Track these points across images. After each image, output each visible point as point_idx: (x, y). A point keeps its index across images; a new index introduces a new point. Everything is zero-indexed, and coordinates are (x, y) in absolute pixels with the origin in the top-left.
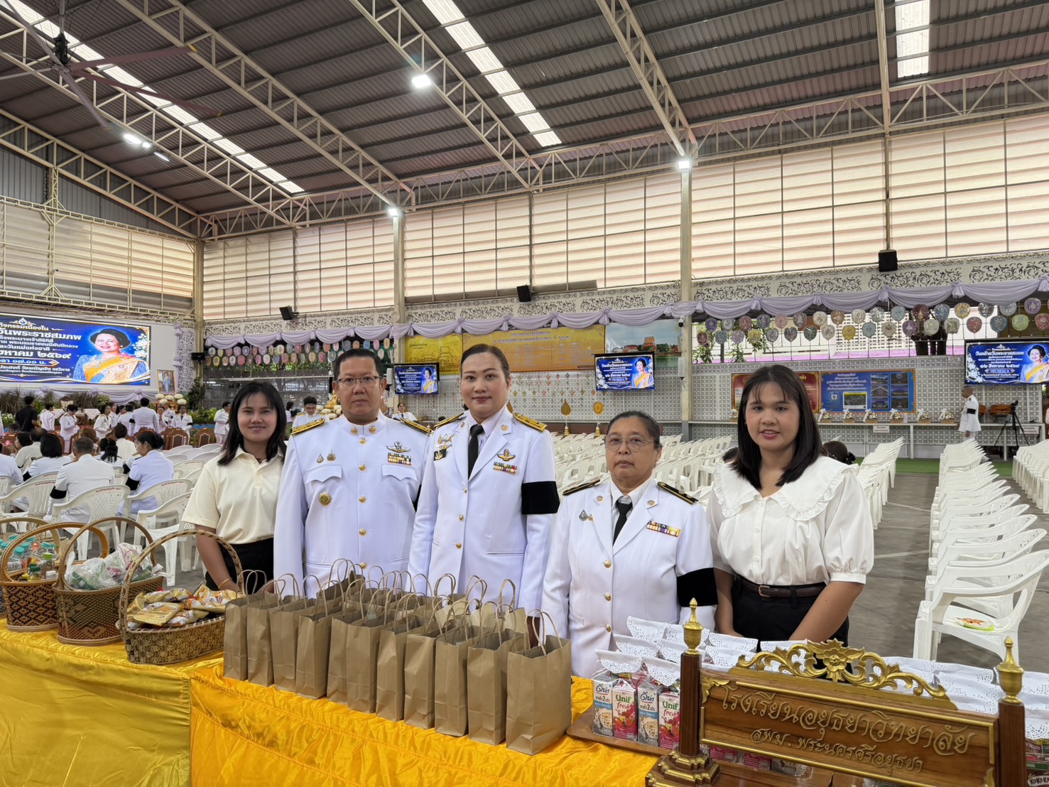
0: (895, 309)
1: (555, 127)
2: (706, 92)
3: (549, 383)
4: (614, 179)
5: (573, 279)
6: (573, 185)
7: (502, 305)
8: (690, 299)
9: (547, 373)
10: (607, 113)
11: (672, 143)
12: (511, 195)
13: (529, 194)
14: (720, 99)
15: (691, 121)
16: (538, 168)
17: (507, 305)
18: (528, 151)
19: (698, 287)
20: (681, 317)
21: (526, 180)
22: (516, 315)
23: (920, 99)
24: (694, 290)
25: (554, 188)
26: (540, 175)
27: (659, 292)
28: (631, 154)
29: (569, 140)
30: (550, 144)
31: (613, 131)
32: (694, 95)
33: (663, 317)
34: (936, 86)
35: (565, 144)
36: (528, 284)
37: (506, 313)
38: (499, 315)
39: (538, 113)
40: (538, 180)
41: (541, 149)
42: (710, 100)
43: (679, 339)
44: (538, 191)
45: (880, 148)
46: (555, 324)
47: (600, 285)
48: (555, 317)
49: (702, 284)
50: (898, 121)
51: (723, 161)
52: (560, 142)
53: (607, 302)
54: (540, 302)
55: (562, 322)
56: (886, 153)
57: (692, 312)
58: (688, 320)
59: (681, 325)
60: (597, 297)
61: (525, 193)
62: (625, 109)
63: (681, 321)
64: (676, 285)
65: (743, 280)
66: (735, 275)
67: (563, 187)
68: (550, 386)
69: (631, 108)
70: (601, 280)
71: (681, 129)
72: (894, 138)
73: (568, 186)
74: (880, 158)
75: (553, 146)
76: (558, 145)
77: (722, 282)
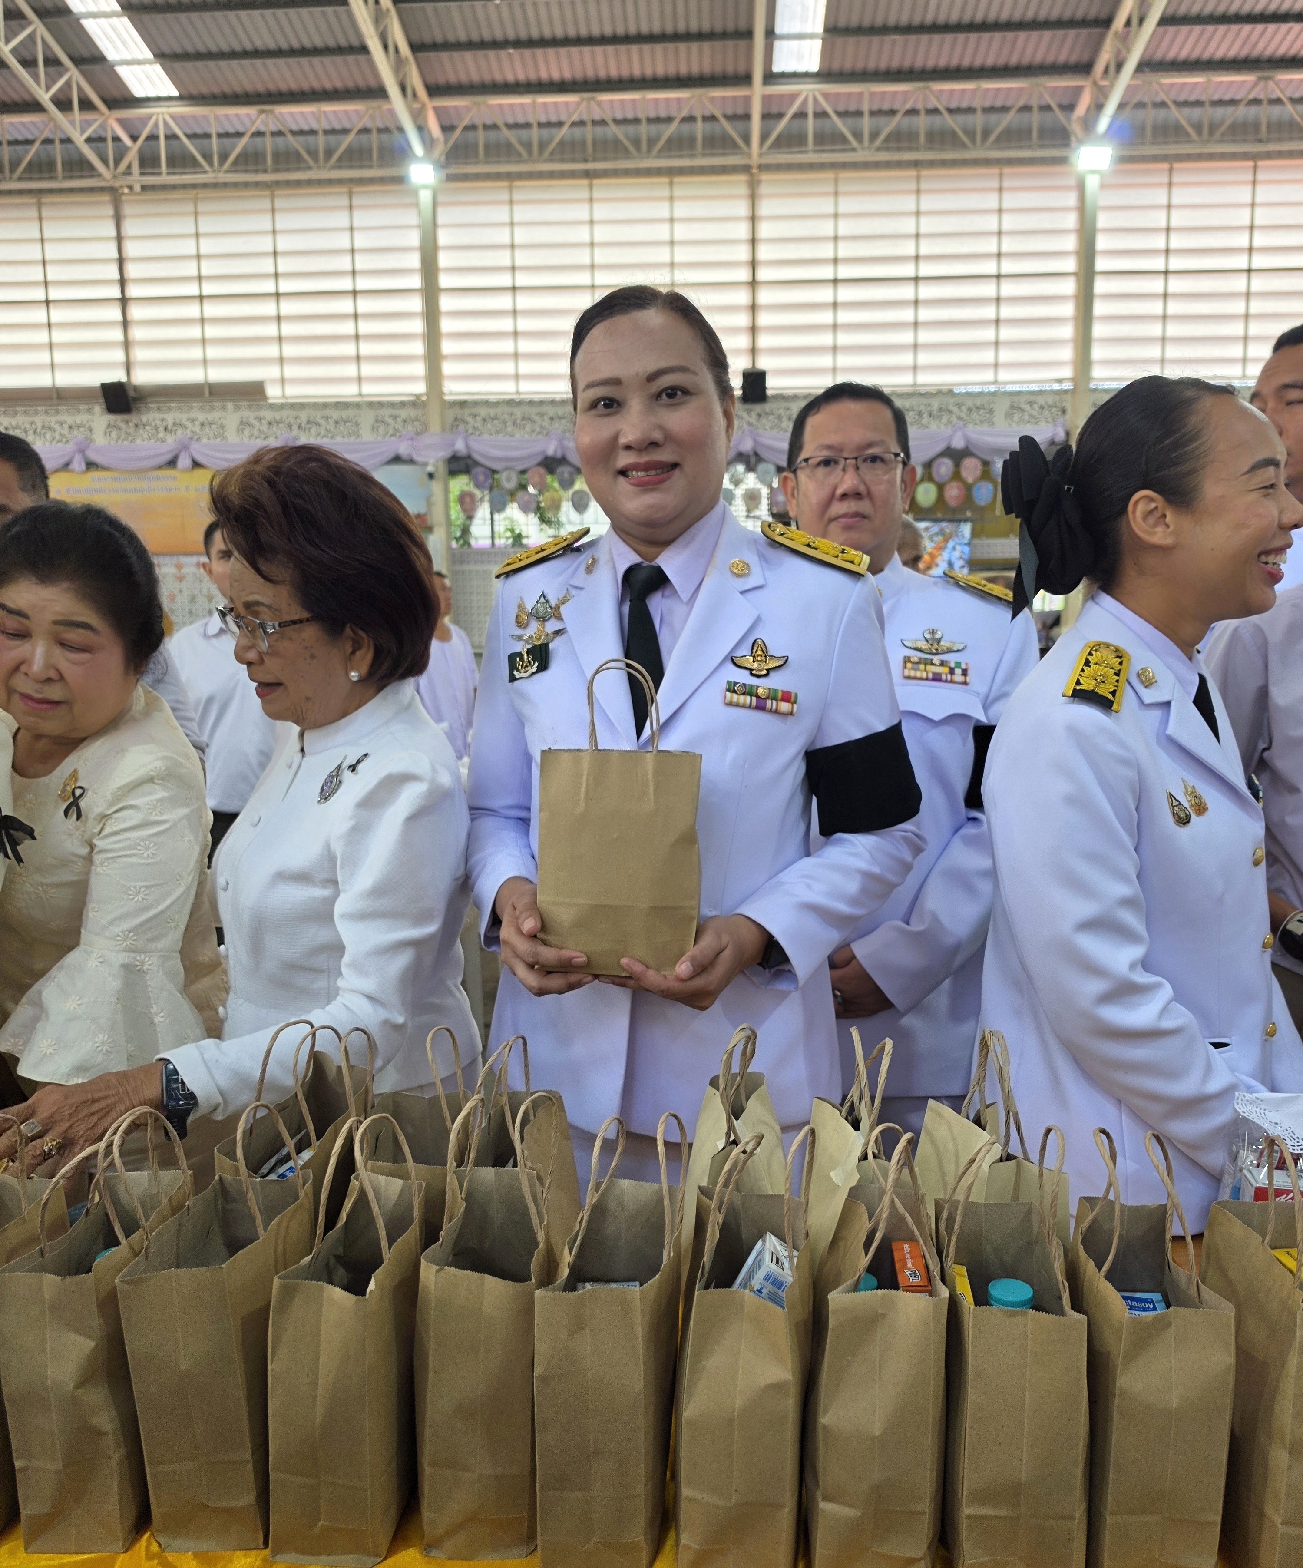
0: (761, 467)
1: (162, 56)
2: (463, 37)
3: (181, 579)
4: (288, 184)
5: (218, 375)
6: (205, 186)
7: (69, 420)
8: (443, 429)
9: (175, 560)
10: (272, 46)
11: (401, 130)
12: (71, 191)
13: (112, 190)
14: (486, 57)
15: (434, 90)
16: (127, 141)
17: (79, 419)
18: (105, 101)
19: (457, 410)
20: (431, 461)
21: (105, 162)
22: (100, 439)
23: (801, 115)
24: (451, 414)
25: (164, 187)
26: (132, 157)
27: (386, 413)
28: (321, 141)
29: (194, 91)
30: (152, 94)
31: (283, 87)
32: (439, 39)
33: (397, 459)
34: (826, 96)
35: (186, 97)
36: (124, 379)
37: (80, 435)
38: (63, 440)
39: (125, 20)
40: (129, 166)
41: (131, 102)
42: (468, 55)
43: (429, 503)
44: (130, 188)
45: (744, 190)
46: (184, 462)
47: (273, 392)
48: (185, 447)
49: (463, 404)
50: (771, 147)
51: (487, 177)
52: (175, 93)
53: (290, 426)
54: (150, 416)
55: (200, 459)
56: (753, 198)
57: (445, 454)
58: (442, 470)
59: (431, 476)
60: (268, 415)
61: (102, 190)
62: (307, 44)
63: (430, 469)
64: (416, 403)
65: (531, 403)
66: (518, 393)
67: (184, 187)
68: (184, 585)
69: (319, 43)
70: (273, 381)
71: (416, 106)
72: (765, 177)
73: (194, 186)
74: (742, 208)
75: (159, 99)
76: (170, 98)
77: (497, 404)
